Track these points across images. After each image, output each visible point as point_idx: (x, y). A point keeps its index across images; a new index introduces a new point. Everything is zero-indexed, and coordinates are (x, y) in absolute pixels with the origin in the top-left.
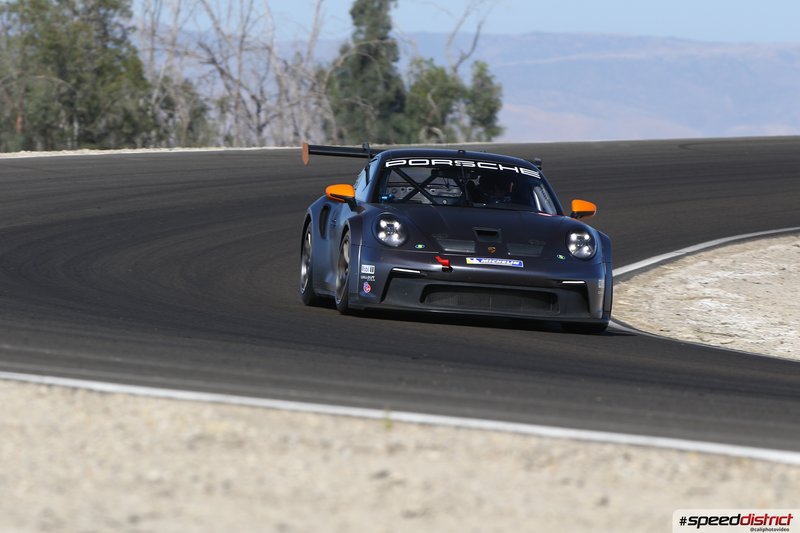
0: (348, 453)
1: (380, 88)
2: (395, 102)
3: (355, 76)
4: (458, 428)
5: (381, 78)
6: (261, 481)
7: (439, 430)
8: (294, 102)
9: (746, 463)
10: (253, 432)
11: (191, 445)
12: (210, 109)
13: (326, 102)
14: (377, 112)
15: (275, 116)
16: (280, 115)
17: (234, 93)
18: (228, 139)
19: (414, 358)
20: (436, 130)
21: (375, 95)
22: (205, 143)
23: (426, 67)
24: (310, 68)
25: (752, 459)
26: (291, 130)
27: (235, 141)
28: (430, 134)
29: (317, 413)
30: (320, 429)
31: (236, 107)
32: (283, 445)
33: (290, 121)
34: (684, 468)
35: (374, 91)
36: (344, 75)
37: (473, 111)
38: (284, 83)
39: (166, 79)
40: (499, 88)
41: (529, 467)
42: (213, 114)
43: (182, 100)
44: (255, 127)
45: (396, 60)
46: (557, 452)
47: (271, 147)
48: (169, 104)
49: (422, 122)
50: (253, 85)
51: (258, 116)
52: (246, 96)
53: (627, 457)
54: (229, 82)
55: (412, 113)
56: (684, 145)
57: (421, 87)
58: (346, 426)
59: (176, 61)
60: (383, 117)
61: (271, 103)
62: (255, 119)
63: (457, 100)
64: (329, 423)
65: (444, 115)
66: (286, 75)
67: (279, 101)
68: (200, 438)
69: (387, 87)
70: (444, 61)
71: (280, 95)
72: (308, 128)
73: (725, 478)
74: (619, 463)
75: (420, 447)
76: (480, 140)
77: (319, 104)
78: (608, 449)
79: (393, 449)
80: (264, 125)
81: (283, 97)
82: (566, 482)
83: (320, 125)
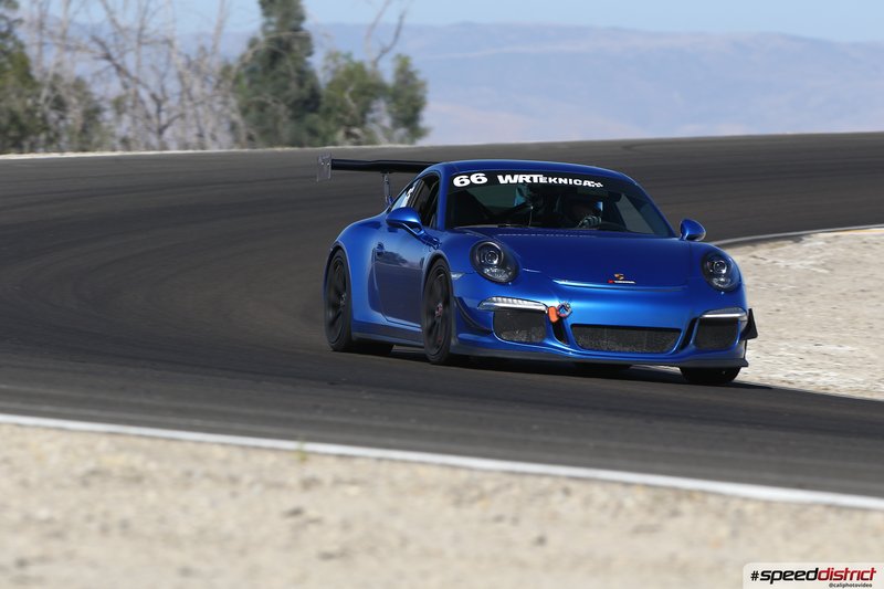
0: (258, 489)
1: (293, 85)
2: (310, 102)
3: (265, 72)
4: (380, 459)
5: (294, 74)
6: (162, 520)
7: (358, 462)
8: (197, 101)
9: (698, 497)
10: (152, 466)
11: (84, 481)
12: (104, 110)
13: (233, 102)
14: (290, 113)
15: (176, 117)
16: (182, 116)
17: (131, 90)
18: (125, 142)
19: (332, 384)
20: (356, 131)
21: (288, 93)
22: (99, 146)
23: (343, 62)
24: (215, 64)
25: (705, 493)
26: (195, 130)
27: (133, 144)
28: (349, 135)
29: (223, 445)
30: (226, 462)
31: (133, 107)
32: (187, 479)
33: (193, 123)
34: (629, 503)
35: (286, 88)
36: (252, 71)
37: (395, 110)
38: (187, 81)
39: (57, 77)
40: (423, 84)
41: (458, 503)
42: (109, 115)
43: (74, 101)
44: (155, 129)
45: (310, 54)
46: (489, 485)
47: (174, 151)
48: (59, 104)
49: (340, 122)
50: (152, 81)
51: (159, 117)
52: (144, 94)
53: (567, 492)
54: (127, 80)
55: (329, 111)
56: (629, 147)
57: (339, 84)
58: (256, 458)
59: (68, 55)
60: (297, 118)
61: (173, 102)
62: (155, 121)
63: (377, 98)
64: (238, 455)
65: (363, 114)
66: (188, 72)
67: (181, 100)
68: (94, 473)
69: (301, 84)
70: (362, 55)
71: (181, 94)
72: (214, 130)
73: (675, 514)
74: (557, 497)
75: (338, 482)
76: (402, 142)
77: (225, 103)
78: (546, 482)
79: (308, 484)
80: (165, 127)
81: (186, 96)
82: (499, 519)
83: (226, 127)
